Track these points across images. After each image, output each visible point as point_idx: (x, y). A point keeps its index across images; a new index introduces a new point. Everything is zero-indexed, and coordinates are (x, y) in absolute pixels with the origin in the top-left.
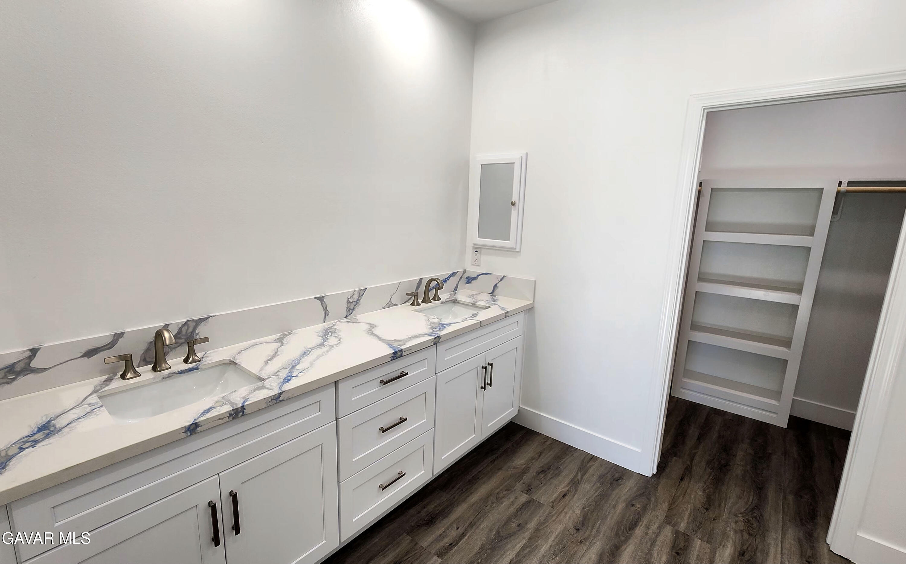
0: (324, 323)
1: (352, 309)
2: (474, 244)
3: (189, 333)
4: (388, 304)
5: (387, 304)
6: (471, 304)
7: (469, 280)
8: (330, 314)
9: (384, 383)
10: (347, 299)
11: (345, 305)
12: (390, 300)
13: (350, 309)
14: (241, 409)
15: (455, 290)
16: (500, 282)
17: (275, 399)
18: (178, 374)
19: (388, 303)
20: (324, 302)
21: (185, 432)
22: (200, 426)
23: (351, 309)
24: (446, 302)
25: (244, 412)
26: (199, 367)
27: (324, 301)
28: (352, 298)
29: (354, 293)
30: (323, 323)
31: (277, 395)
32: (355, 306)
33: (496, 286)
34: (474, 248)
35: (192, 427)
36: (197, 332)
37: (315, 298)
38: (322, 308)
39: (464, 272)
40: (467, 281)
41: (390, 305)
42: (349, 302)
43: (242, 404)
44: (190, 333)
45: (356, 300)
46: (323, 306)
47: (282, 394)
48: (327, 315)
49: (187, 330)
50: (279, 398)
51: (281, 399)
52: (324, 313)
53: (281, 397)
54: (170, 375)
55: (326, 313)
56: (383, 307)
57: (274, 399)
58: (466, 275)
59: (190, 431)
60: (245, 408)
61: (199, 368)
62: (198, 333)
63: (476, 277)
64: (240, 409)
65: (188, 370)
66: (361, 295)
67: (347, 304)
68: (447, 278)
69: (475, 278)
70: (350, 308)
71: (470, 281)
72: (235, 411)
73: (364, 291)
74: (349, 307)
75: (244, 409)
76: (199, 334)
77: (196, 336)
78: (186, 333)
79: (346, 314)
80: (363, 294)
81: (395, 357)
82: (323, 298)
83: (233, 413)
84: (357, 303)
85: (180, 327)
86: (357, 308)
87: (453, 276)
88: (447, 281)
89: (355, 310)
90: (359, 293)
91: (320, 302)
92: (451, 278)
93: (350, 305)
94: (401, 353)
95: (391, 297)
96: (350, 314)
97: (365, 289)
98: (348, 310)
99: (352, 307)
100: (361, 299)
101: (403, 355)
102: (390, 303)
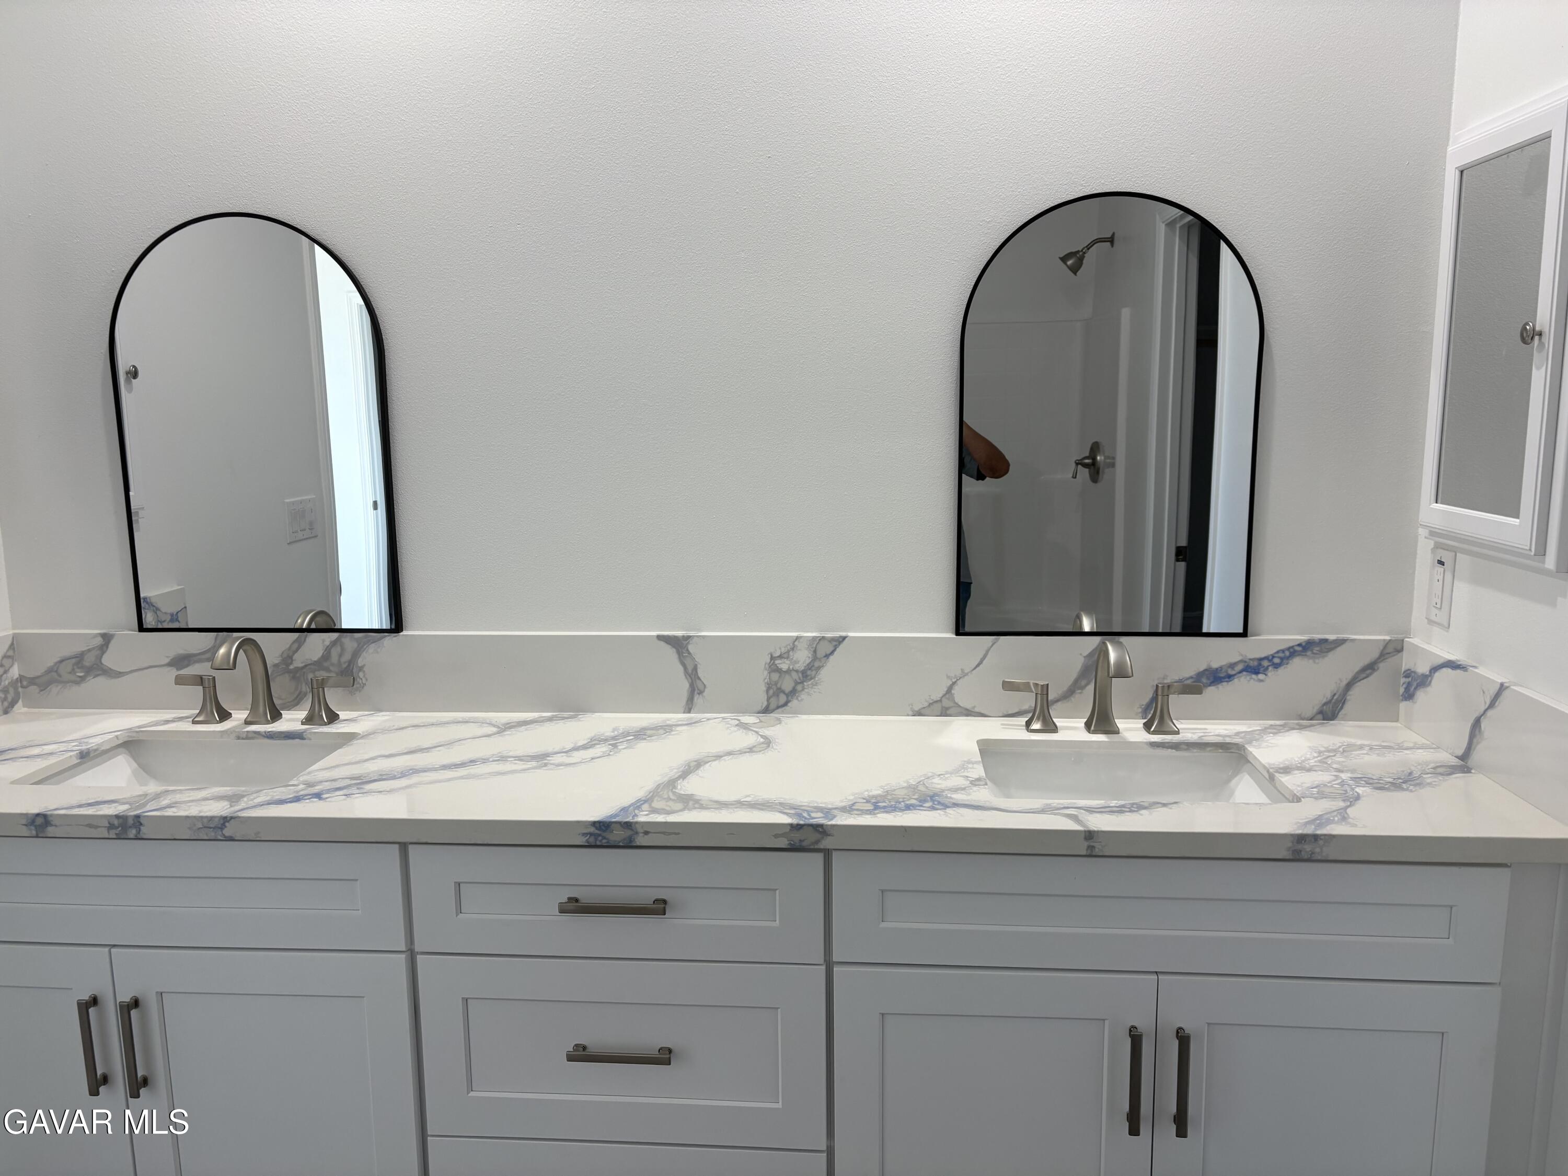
0: (689, 712)
1: (787, 691)
3: (345, 662)
4: (938, 706)
5: (936, 702)
7: (1409, 684)
8: (706, 690)
10: (768, 661)
11: (759, 675)
12: (950, 690)
13: (780, 691)
15: (1321, 712)
16: (1489, 713)
18: (264, 736)
19: (940, 701)
20: (689, 653)
23: (783, 692)
26: (305, 734)
27: (688, 650)
28: (788, 658)
29: (793, 644)
30: (684, 713)
31: (217, 820)
32: (797, 683)
33: (1477, 725)
34: (1436, 545)
36: (360, 662)
37: (659, 638)
38: (681, 668)
39: (1393, 648)
40: (1404, 686)
41: (947, 709)
42: (773, 668)
44: (347, 664)
45: (803, 668)
46: (684, 665)
47: (228, 822)
48: (699, 694)
49: (340, 656)
50: (222, 829)
51: (227, 832)
52: (686, 685)
53: (226, 827)
54: (250, 735)
55: (696, 686)
56: (916, 709)
57: (211, 828)
58: (1405, 663)
61: (305, 737)
63: (1427, 676)
64: (131, 822)
65: (283, 736)
67: (769, 673)
68: (1269, 658)
69: (1423, 681)
71: (1412, 689)
73: (835, 643)
74: (776, 684)
75: (141, 824)
76: (365, 669)
77: (358, 673)
78: (339, 661)
79: (765, 703)
80: (828, 652)
81: (600, 838)
82: (685, 643)
83: (116, 822)
84: (807, 676)
85: (328, 647)
86: (809, 694)
87: (1309, 653)
88: (1271, 672)
89: (800, 699)
90: (814, 646)
91: (674, 650)
92: (1297, 662)
93: (780, 677)
94: (629, 833)
95: (954, 683)
96: (778, 707)
97: (841, 640)
98: (771, 692)
99: (787, 685)
100: (823, 666)
101: (638, 844)
102: (946, 703)
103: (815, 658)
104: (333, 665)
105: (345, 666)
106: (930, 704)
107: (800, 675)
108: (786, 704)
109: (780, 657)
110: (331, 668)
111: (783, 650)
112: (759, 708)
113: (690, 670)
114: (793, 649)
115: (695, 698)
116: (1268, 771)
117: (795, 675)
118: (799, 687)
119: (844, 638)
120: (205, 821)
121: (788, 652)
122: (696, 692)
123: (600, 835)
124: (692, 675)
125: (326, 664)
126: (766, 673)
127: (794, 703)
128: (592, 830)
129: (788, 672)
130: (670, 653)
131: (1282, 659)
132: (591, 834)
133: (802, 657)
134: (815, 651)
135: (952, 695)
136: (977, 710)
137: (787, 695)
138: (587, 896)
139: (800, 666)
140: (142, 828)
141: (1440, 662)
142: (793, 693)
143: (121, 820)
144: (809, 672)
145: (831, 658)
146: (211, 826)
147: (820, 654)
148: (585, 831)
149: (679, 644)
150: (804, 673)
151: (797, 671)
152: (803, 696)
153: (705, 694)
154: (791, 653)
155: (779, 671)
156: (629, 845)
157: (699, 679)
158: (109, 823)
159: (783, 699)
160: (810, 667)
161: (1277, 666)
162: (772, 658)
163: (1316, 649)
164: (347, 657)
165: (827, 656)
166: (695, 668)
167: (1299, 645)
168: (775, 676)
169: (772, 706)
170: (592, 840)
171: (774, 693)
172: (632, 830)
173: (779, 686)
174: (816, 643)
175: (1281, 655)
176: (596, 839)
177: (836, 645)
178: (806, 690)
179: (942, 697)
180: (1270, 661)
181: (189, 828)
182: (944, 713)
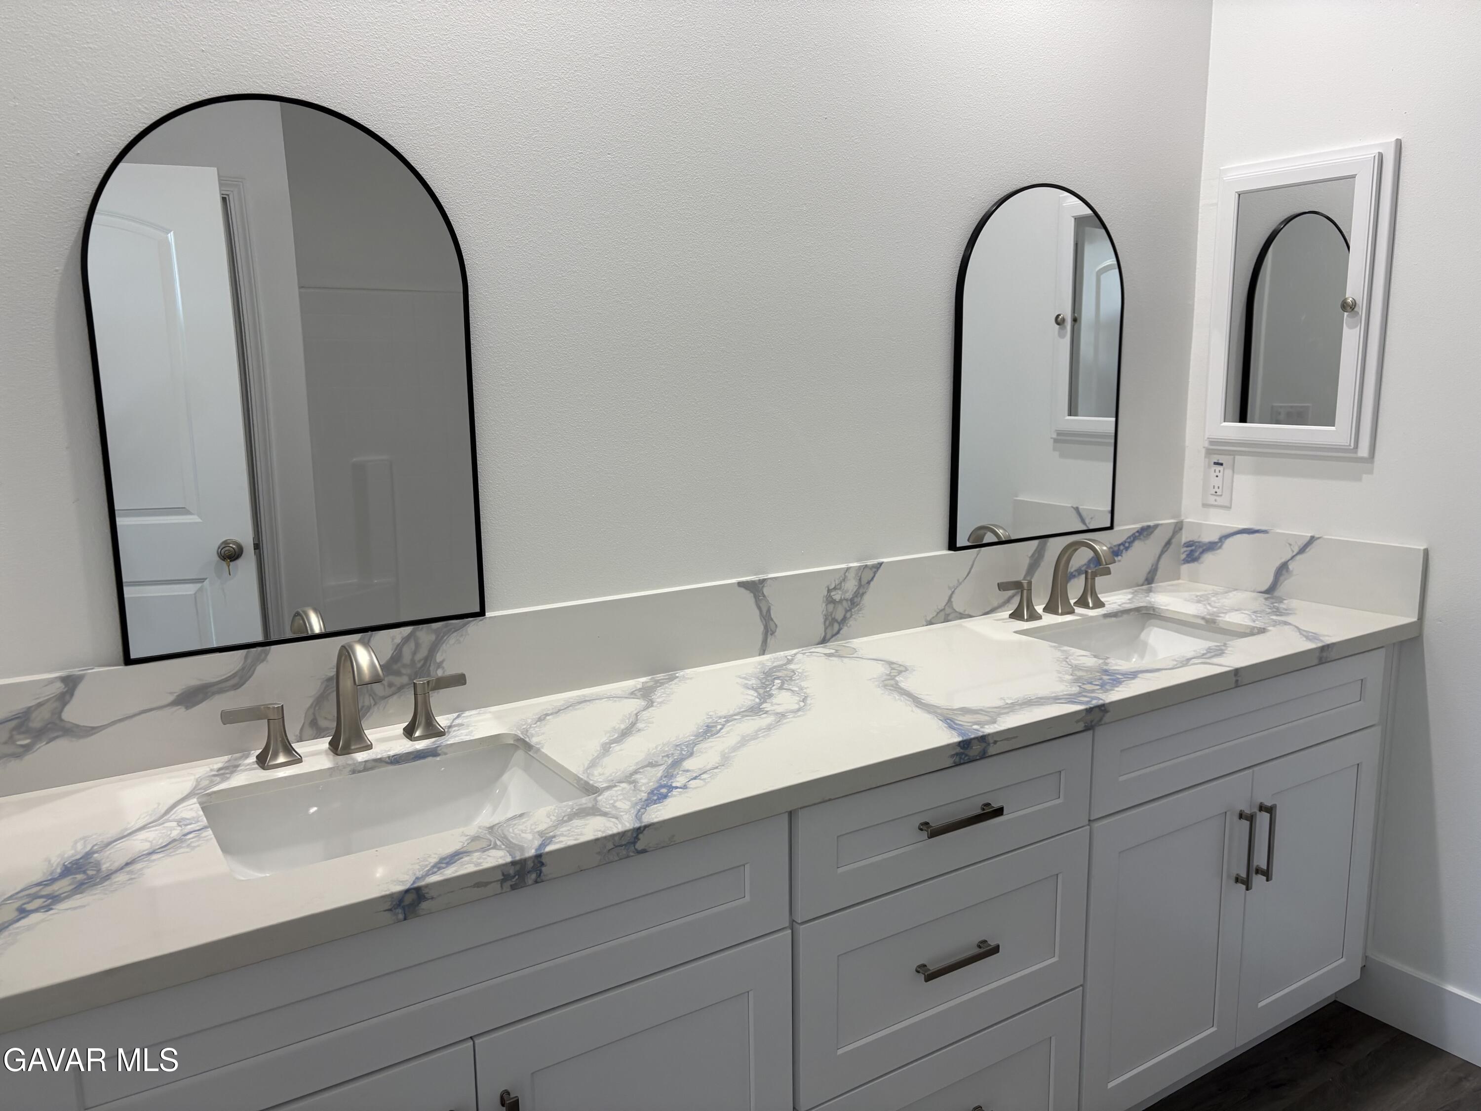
0: (763, 654)
1: (839, 620)
2: (1212, 443)
3: (420, 661)
4: (942, 614)
5: (941, 611)
6: (1202, 622)
7: (1192, 551)
8: (777, 630)
9: (934, 831)
10: (826, 593)
11: (817, 609)
12: (950, 600)
13: (834, 620)
14: (534, 862)
15: (1147, 579)
16: (1299, 557)
17: (625, 845)
18: (387, 763)
19: (944, 609)
20: (764, 596)
21: (390, 910)
22: (428, 899)
23: (836, 621)
24: (1120, 614)
25: (541, 872)
26: (439, 749)
27: (763, 593)
28: (840, 589)
29: (845, 575)
30: (760, 655)
31: (630, 833)
32: (847, 611)
33: (1282, 569)
34: (1209, 452)
35: (408, 899)
36: (439, 658)
37: (740, 584)
38: (757, 612)
39: (1178, 527)
40: (1186, 553)
41: (948, 615)
42: (830, 601)
43: (536, 850)
44: (422, 662)
45: (851, 596)
46: (759, 608)
47: (641, 833)
48: (771, 634)
49: (414, 653)
50: (634, 843)
51: (639, 846)
52: (761, 628)
53: (639, 839)
54: (369, 765)
55: (769, 630)
56: (929, 619)
57: (621, 846)
58: (1185, 537)
59: (404, 908)
60: (544, 861)
61: (440, 752)
62: (442, 662)
63: (1216, 543)
64: (530, 864)
65: (412, 756)
66: (864, 581)
67: (826, 605)
68: (1123, 544)
69: (1212, 547)
70: (833, 616)
71: (1197, 554)
72: (518, 867)
73: (874, 570)
74: (831, 615)
75: (542, 864)
76: (444, 665)
77: (436, 670)
78: (413, 661)
79: (823, 634)
80: (870, 579)
81: (963, 756)
82: (761, 586)
83: (512, 871)
84: (854, 603)
85: (398, 645)
86: (856, 620)
87: (1142, 537)
88: (1124, 554)
89: (849, 625)
90: (860, 574)
91: (752, 595)
92: (1137, 544)
93: (834, 607)
94: (984, 745)
95: (953, 592)
96: (833, 636)
97: (879, 566)
98: (827, 623)
99: (839, 615)
100: (866, 592)
101: (990, 754)
102: (948, 610)
103: (860, 586)
104: (405, 666)
105: (419, 665)
106: (938, 612)
107: (849, 602)
108: (838, 632)
109: (835, 589)
110: (403, 670)
111: (837, 582)
112: (818, 639)
113: (764, 613)
114: (844, 580)
115: (769, 640)
117: (845, 603)
118: (848, 615)
119: (881, 564)
120: (617, 838)
121: (840, 583)
123: (962, 753)
124: (766, 618)
125: (395, 667)
127: (845, 630)
129: (841, 601)
130: (748, 597)
132: (957, 754)
133: (851, 585)
134: (860, 580)
135: (952, 602)
136: (967, 613)
137: (839, 624)
139: (849, 595)
140: (544, 869)
141: (1235, 530)
142: (845, 619)
144: (856, 600)
145: (872, 583)
146: (624, 843)
148: (952, 753)
149: (755, 588)
150: (852, 601)
151: (847, 600)
152: (851, 622)
153: (776, 634)
154: (843, 584)
155: (833, 602)
156: (983, 756)
157: (772, 620)
158: (503, 875)
159: (836, 627)
160: (856, 594)
161: (1127, 549)
162: (829, 591)
163: (1145, 533)
164: (423, 653)
165: (869, 583)
166: (769, 610)
167: (1138, 532)
168: (831, 607)
169: (828, 636)
170: (957, 760)
171: (830, 623)
172: (985, 742)
174: (861, 571)
175: (1129, 540)
176: (961, 758)
177: (875, 571)
178: (854, 616)
179: (945, 606)
181: (599, 853)
182: (946, 620)
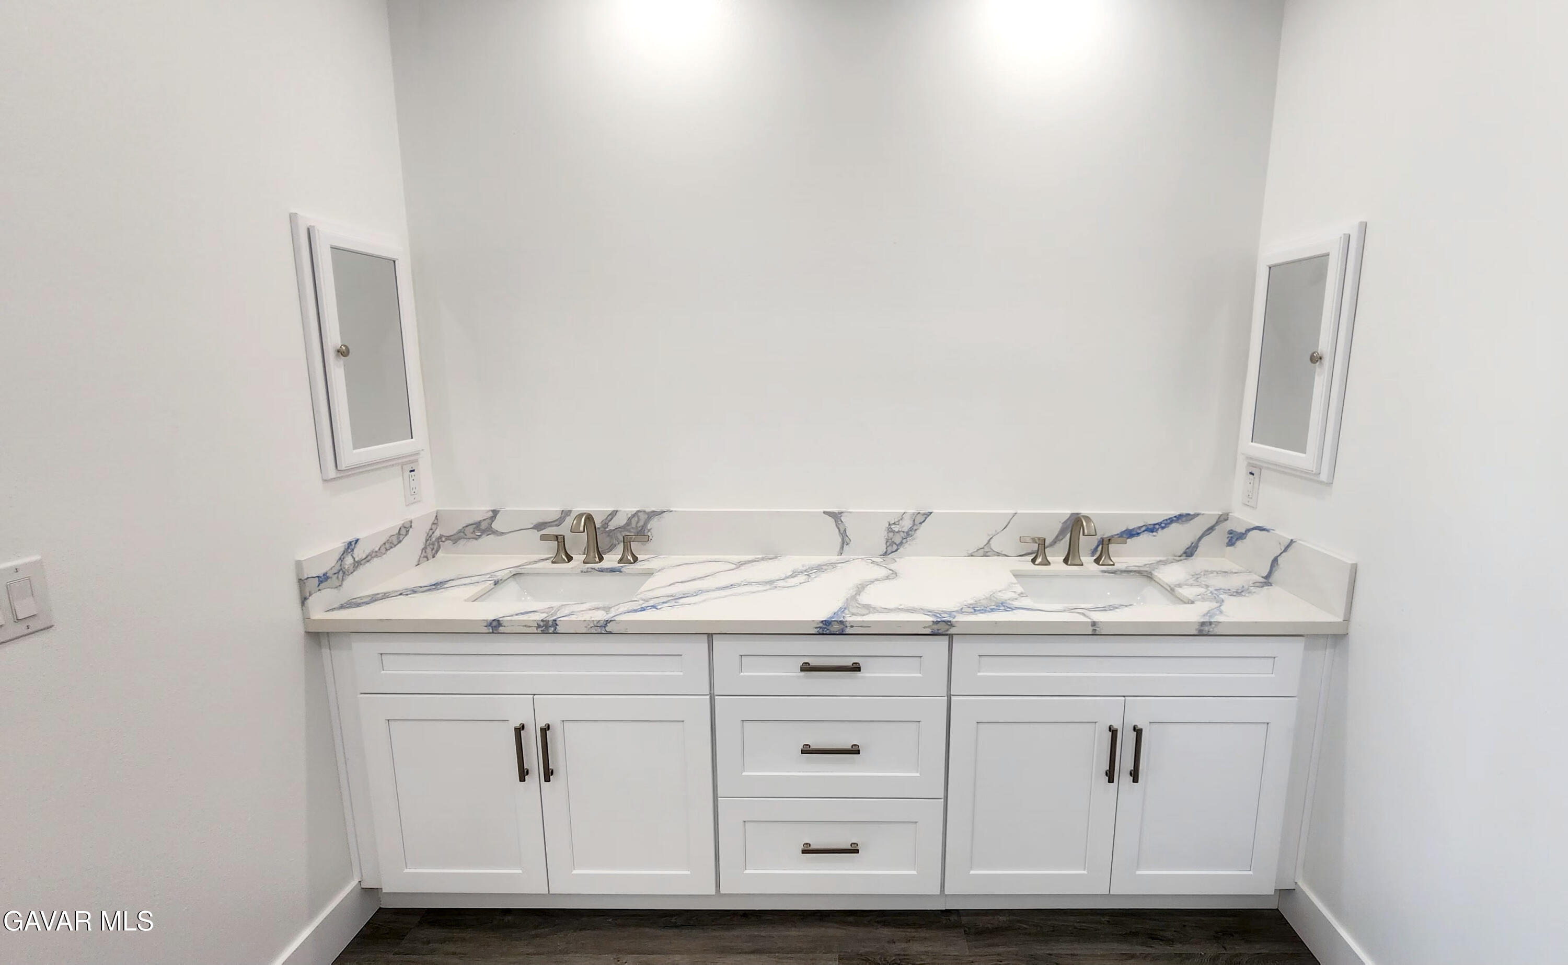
0: (840, 555)
1: (897, 543)
2: (1251, 457)
3: (641, 526)
5: (981, 549)
7: (1232, 537)
8: (852, 542)
9: (807, 668)
10: (887, 526)
11: (882, 535)
12: (987, 544)
13: (894, 543)
15: (1185, 553)
16: (1284, 554)
17: (600, 627)
18: (597, 570)
21: (486, 626)
24: (1119, 572)
27: (841, 520)
28: (898, 524)
29: (902, 516)
30: (837, 555)
31: (602, 622)
32: (903, 539)
33: (1276, 561)
34: (1248, 465)
36: (650, 526)
37: (824, 512)
38: (837, 530)
39: (1220, 516)
40: (1229, 538)
41: (987, 552)
42: (890, 530)
43: (553, 617)
47: (609, 623)
48: (847, 545)
49: (638, 522)
51: (608, 629)
52: (840, 539)
53: (606, 626)
54: (589, 570)
55: (845, 541)
56: (970, 553)
58: (1228, 526)
60: (559, 624)
61: (622, 571)
62: (651, 529)
64: (550, 623)
65: (609, 570)
67: (888, 533)
69: (1242, 536)
71: (1234, 540)
73: (925, 516)
74: (891, 539)
77: (647, 533)
78: (636, 526)
79: (885, 550)
80: (922, 521)
81: (825, 630)
82: (840, 515)
83: (542, 624)
84: (909, 535)
85: (629, 518)
86: (909, 544)
87: (1180, 521)
88: (1160, 531)
89: (904, 547)
90: (914, 518)
91: (834, 520)
92: (1174, 525)
93: (894, 535)
94: (842, 626)
95: (991, 538)
96: (892, 552)
97: (929, 514)
98: (888, 544)
99: (898, 539)
100: (918, 529)
101: (847, 633)
102: (986, 549)
103: (914, 525)
104: (633, 528)
105: (639, 529)
106: (978, 550)
107: (905, 534)
108: (896, 550)
109: (894, 524)
110: (632, 530)
111: (896, 520)
112: (882, 553)
113: (842, 532)
114: (901, 519)
115: (844, 547)
116: (1170, 586)
117: (902, 533)
118: (904, 541)
119: (931, 513)
120: (595, 622)
121: (899, 521)
122: (845, 544)
123: (825, 628)
124: (843, 534)
125: (629, 527)
126: (886, 532)
127: (901, 550)
128: (821, 625)
129: (899, 532)
130: (831, 521)
131: (1166, 524)
132: (820, 628)
133: (906, 524)
134: (914, 520)
135: (990, 544)
136: (1003, 553)
137: (897, 545)
138: (814, 662)
139: (906, 529)
140: (557, 627)
141: (1252, 527)
142: (901, 543)
143: (545, 623)
144: (910, 533)
145: (923, 524)
146: (599, 625)
147: (917, 522)
148: (818, 626)
149: (836, 517)
150: (907, 533)
151: (904, 532)
152: (906, 545)
153: (850, 545)
154: (901, 522)
155: (893, 532)
156: (842, 634)
157: (847, 536)
158: (538, 624)
159: (895, 547)
160: (911, 529)
161: (1163, 528)
162: (889, 525)
163: (1184, 519)
164: (641, 523)
165: (921, 523)
166: (845, 530)
167: (1175, 517)
168: (891, 535)
169: (888, 552)
170: (821, 631)
171: (890, 544)
172: (844, 625)
173: (893, 540)
174: (914, 516)
175: (1165, 522)
176: (823, 630)
178: (908, 543)
179: (985, 545)
180: (1160, 525)
181: (586, 627)
182: (985, 555)
